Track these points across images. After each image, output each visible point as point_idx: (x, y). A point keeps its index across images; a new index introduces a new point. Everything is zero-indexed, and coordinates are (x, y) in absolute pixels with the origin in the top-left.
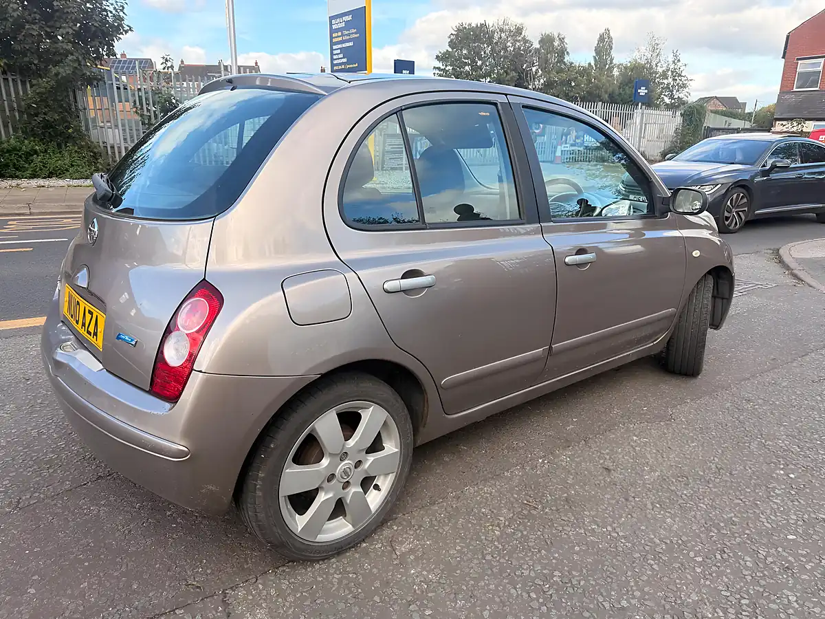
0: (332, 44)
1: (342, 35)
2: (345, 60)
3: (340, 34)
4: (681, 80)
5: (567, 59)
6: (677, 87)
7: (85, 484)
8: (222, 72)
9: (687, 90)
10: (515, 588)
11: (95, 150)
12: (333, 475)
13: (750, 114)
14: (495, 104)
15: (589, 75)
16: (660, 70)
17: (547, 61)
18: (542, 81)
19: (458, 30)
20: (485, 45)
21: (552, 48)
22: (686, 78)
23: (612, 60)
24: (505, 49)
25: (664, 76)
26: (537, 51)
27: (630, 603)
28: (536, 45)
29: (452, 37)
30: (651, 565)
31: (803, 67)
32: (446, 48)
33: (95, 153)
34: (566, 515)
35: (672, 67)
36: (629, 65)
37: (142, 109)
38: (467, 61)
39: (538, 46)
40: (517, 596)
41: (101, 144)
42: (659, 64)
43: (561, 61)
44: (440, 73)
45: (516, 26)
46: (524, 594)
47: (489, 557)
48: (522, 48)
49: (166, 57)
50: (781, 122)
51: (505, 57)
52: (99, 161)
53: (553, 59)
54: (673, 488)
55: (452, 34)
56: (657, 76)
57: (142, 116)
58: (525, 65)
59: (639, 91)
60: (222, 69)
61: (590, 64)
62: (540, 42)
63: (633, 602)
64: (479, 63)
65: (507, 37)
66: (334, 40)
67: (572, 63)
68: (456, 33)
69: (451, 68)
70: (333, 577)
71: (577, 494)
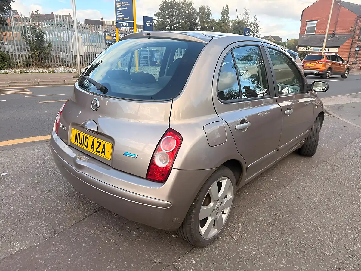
0: (116, 8)
1: (121, 4)
2: (123, 16)
3: (120, 3)
4: (257, 28)
5: (211, 17)
6: (256, 31)
7: (82, 220)
8: (55, 18)
9: (260, 32)
10: (289, 250)
11: (4, 56)
12: (214, 209)
13: (284, 43)
14: (259, 47)
15: (220, 24)
16: (249, 23)
17: (202, 18)
18: (200, 27)
19: (164, 3)
20: (176, 10)
21: (204, 12)
22: (259, 27)
23: (228, 18)
24: (185, 12)
25: (251, 26)
26: (198, 13)
27: (334, 252)
28: (198, 11)
29: (161, 6)
30: (335, 236)
31: (309, 24)
32: (158, 10)
33: (3, 57)
34: (293, 218)
35: (253, 22)
36: (236, 21)
37: (26, 36)
38: (168, 17)
39: (199, 11)
40: (292, 253)
41: (6, 53)
42: (248, 21)
43: (208, 18)
44: (156, 22)
45: (189, 2)
46: (294, 252)
47: (273, 238)
48: (192, 12)
49: (37, 11)
50: (301, 47)
51: (185, 16)
52: (6, 61)
53: (205, 16)
54: (327, 203)
55: (161, 4)
56: (248, 26)
57: (26, 39)
58: (193, 20)
59: (246, 33)
60: (55, 16)
61: (219, 20)
62: (199, 10)
63: (335, 251)
64: (173, 18)
65: (185, 7)
66: (117, 6)
67: (213, 19)
68: (163, 4)
69: (161, 20)
70: (216, 253)
71: (292, 209)
